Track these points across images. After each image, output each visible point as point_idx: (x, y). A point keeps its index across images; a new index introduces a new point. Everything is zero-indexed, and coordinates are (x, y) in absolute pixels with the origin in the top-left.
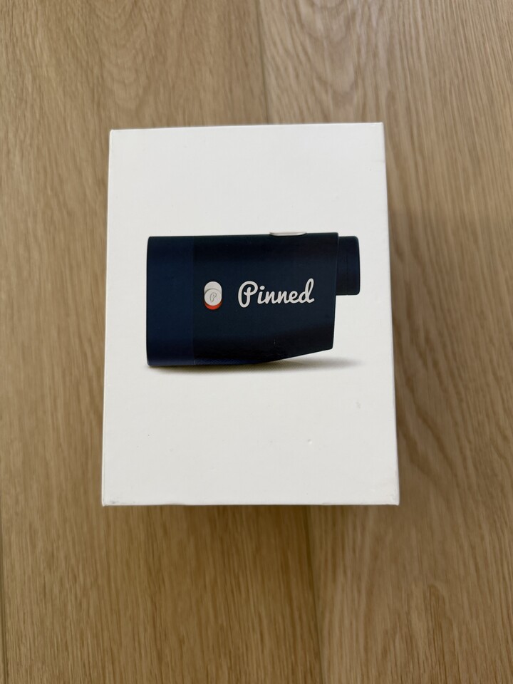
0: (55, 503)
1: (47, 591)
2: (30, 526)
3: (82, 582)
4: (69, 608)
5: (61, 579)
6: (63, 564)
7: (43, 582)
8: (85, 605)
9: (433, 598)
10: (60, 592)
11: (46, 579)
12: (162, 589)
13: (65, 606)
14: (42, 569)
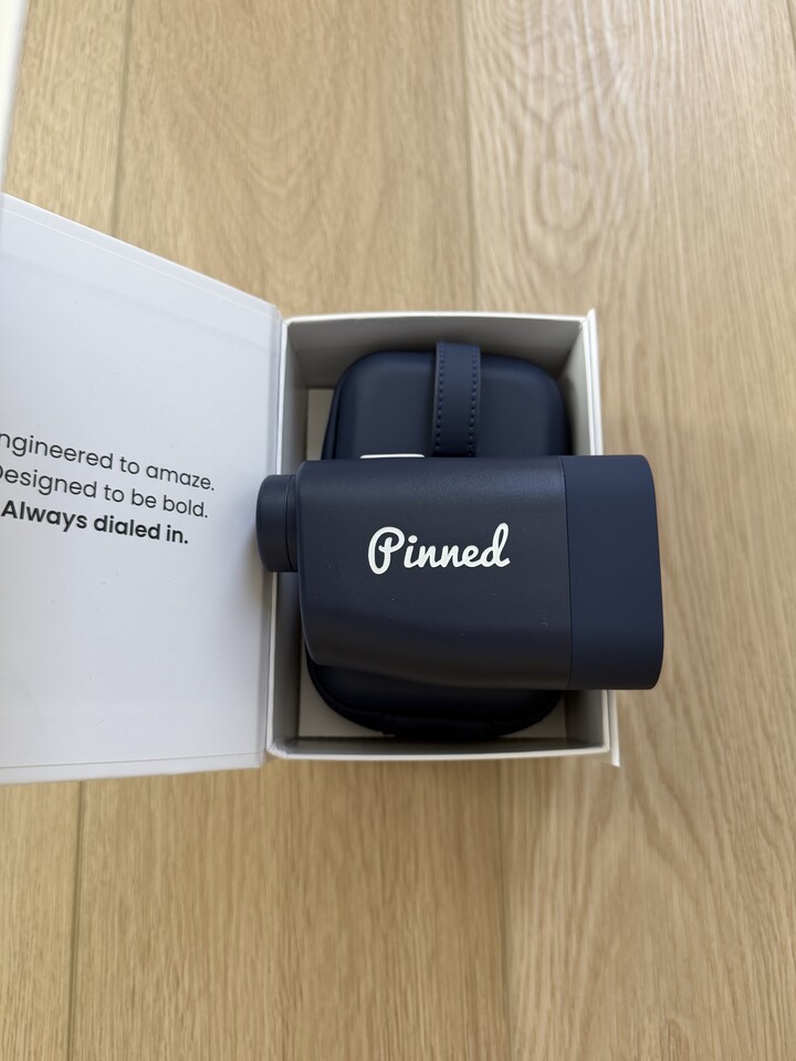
0: (158, 871)
1: (136, 998)
2: (121, 900)
3: (187, 987)
4: (166, 1024)
5: (158, 981)
6: (163, 960)
7: (131, 984)
8: (188, 1022)
9: (672, 1039)
10: (155, 1000)
11: (137, 982)
12: (299, 1004)
13: (161, 1019)
14: (132, 965)
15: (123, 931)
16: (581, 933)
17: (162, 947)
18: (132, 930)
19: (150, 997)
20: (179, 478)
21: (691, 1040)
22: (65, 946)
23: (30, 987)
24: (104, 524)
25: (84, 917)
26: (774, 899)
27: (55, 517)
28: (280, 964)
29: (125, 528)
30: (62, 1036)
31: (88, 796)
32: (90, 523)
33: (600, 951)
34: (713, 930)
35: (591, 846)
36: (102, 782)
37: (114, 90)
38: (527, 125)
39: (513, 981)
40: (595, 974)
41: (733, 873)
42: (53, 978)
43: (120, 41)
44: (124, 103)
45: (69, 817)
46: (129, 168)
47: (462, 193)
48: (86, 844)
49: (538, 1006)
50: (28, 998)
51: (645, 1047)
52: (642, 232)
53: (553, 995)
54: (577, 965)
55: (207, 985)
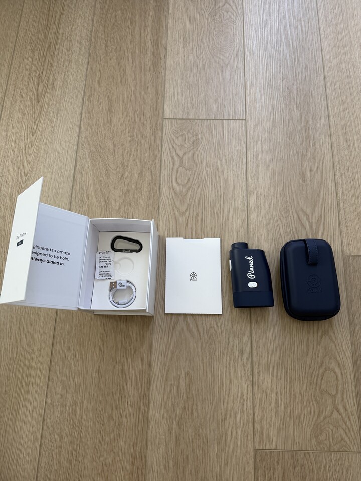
15: (64, 344)
16: (169, 349)
17: (73, 347)
18: (66, 343)
19: (69, 359)
20: (63, 253)
21: (192, 376)
22: (50, 347)
23: (42, 355)
24: (48, 261)
25: (55, 340)
26: (215, 345)
27: (40, 260)
28: (99, 352)
29: (53, 262)
30: (48, 367)
31: (58, 313)
32: (46, 261)
33: (173, 353)
34: (200, 350)
35: (173, 329)
36: (62, 310)
37: (76, 144)
38: (176, 158)
39: (152, 359)
40: (171, 359)
41: (206, 337)
42: (47, 354)
43: (78, 131)
44: (78, 147)
45: (54, 317)
46: (78, 164)
47: (159, 175)
48: (57, 324)
49: (157, 365)
50: (41, 358)
51: (181, 376)
52: (201, 186)
53: (161, 363)
54: (167, 356)
55: (82, 357)
